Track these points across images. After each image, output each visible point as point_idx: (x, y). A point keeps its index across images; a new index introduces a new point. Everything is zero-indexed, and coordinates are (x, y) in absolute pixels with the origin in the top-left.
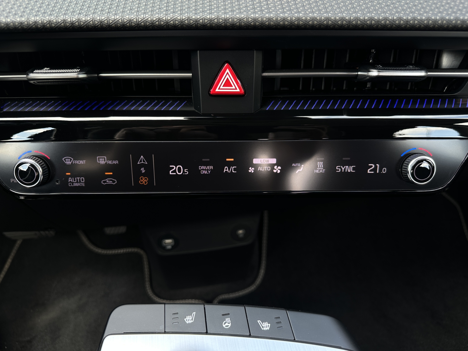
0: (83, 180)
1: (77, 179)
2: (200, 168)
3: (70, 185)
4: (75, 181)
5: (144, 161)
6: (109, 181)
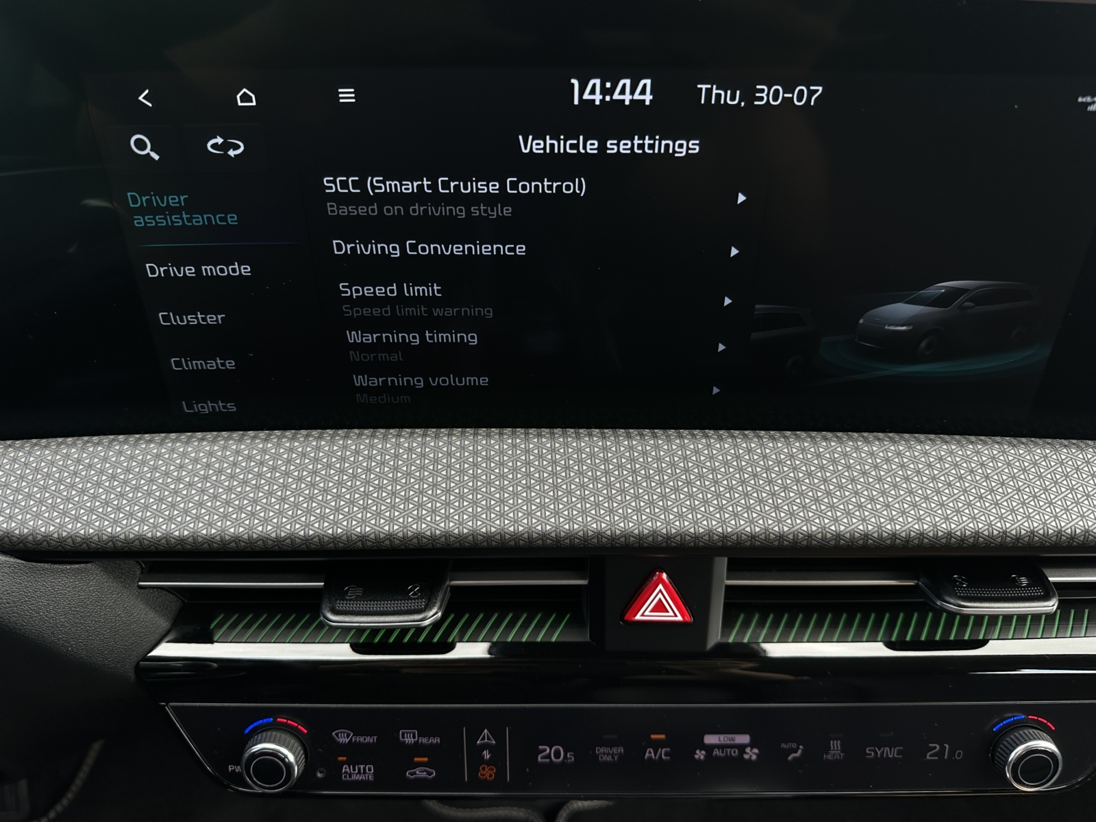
0: (370, 770)
1: (359, 769)
2: (598, 751)
3: (345, 777)
4: (354, 770)
5: (488, 739)
6: (420, 773)
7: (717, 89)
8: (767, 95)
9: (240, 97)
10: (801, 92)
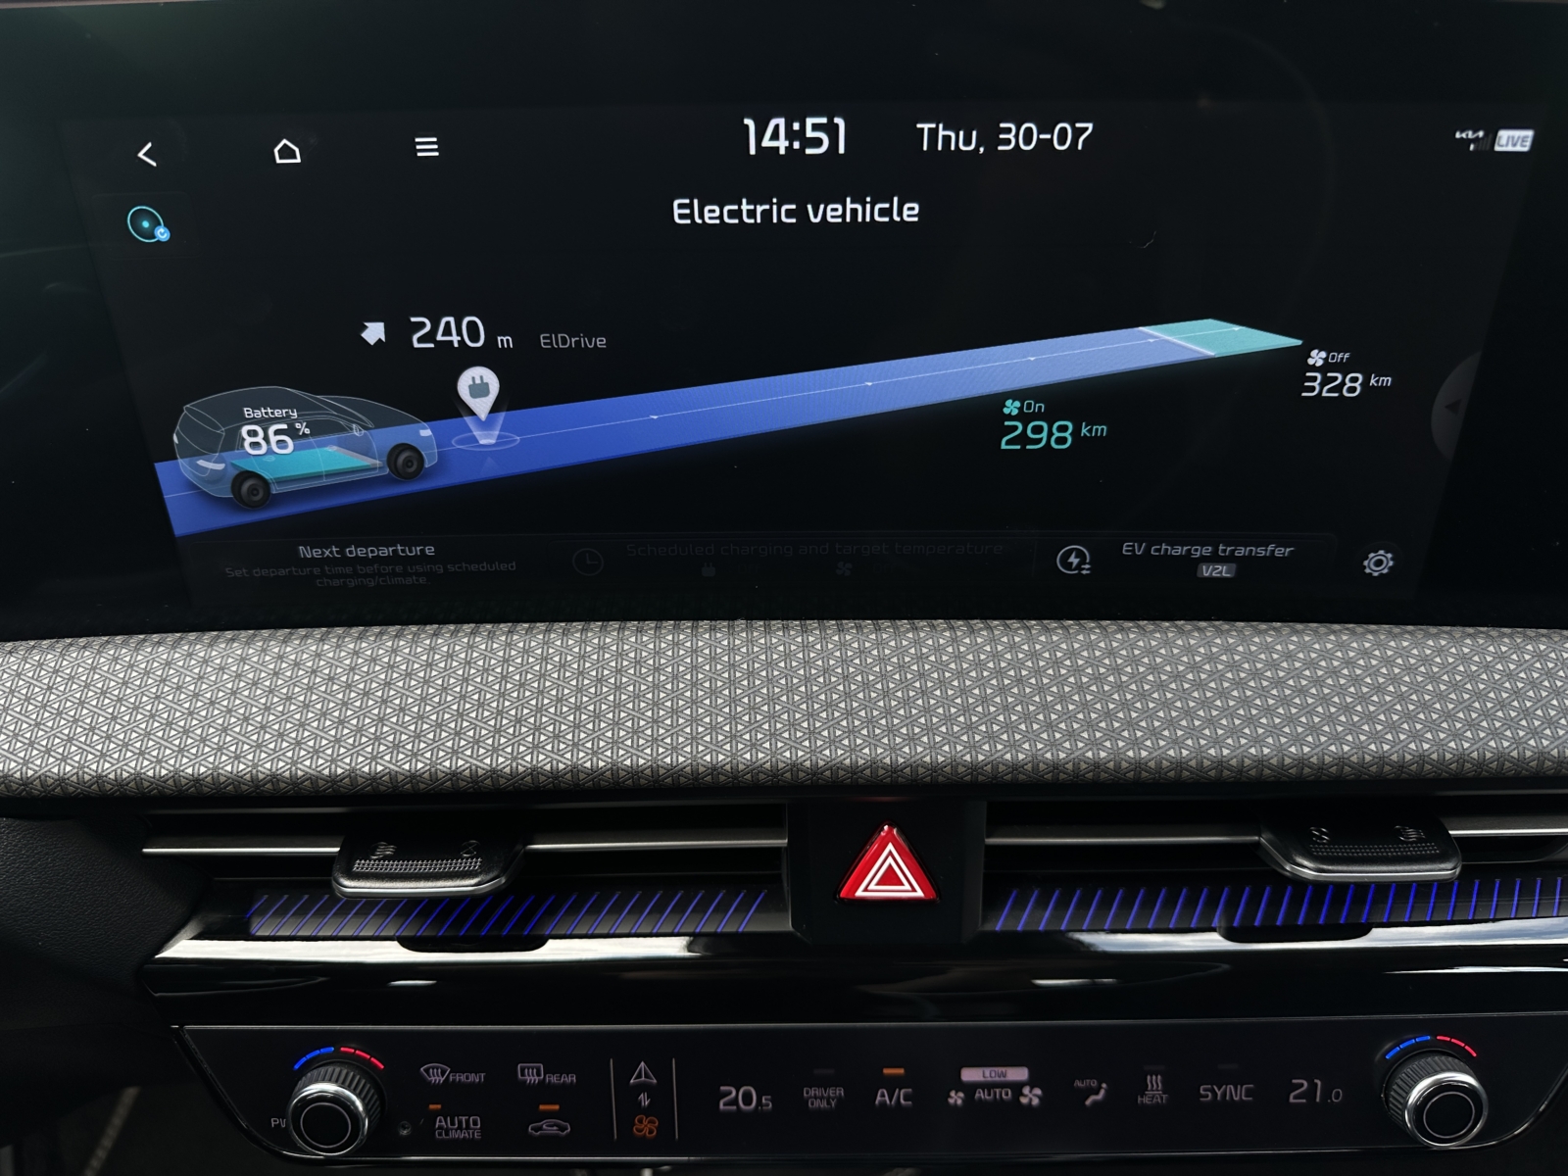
0: (475, 1123)
1: (460, 1122)
2: (807, 1093)
3: (440, 1134)
4: (453, 1124)
5: (647, 1076)
6: (548, 1128)
7: (944, 129)
8: (1015, 136)
9: (279, 151)
10: (1063, 131)
